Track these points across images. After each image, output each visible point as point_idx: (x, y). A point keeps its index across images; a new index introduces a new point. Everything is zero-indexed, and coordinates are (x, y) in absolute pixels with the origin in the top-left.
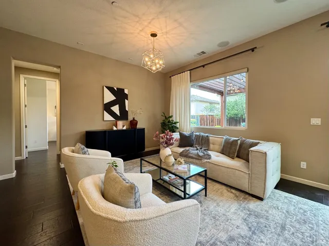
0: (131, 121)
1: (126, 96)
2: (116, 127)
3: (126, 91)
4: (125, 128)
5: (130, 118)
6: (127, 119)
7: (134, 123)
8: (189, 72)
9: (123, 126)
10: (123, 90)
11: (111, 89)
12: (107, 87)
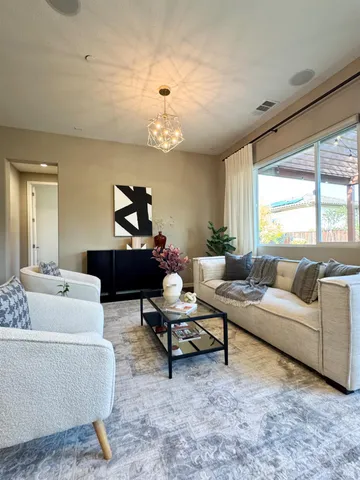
0: (156, 238)
1: (149, 199)
2: (131, 245)
3: (149, 191)
4: (144, 248)
5: (155, 233)
6: (150, 234)
7: (160, 241)
8: (250, 146)
9: (142, 245)
10: (144, 189)
11: (125, 189)
12: (118, 187)
